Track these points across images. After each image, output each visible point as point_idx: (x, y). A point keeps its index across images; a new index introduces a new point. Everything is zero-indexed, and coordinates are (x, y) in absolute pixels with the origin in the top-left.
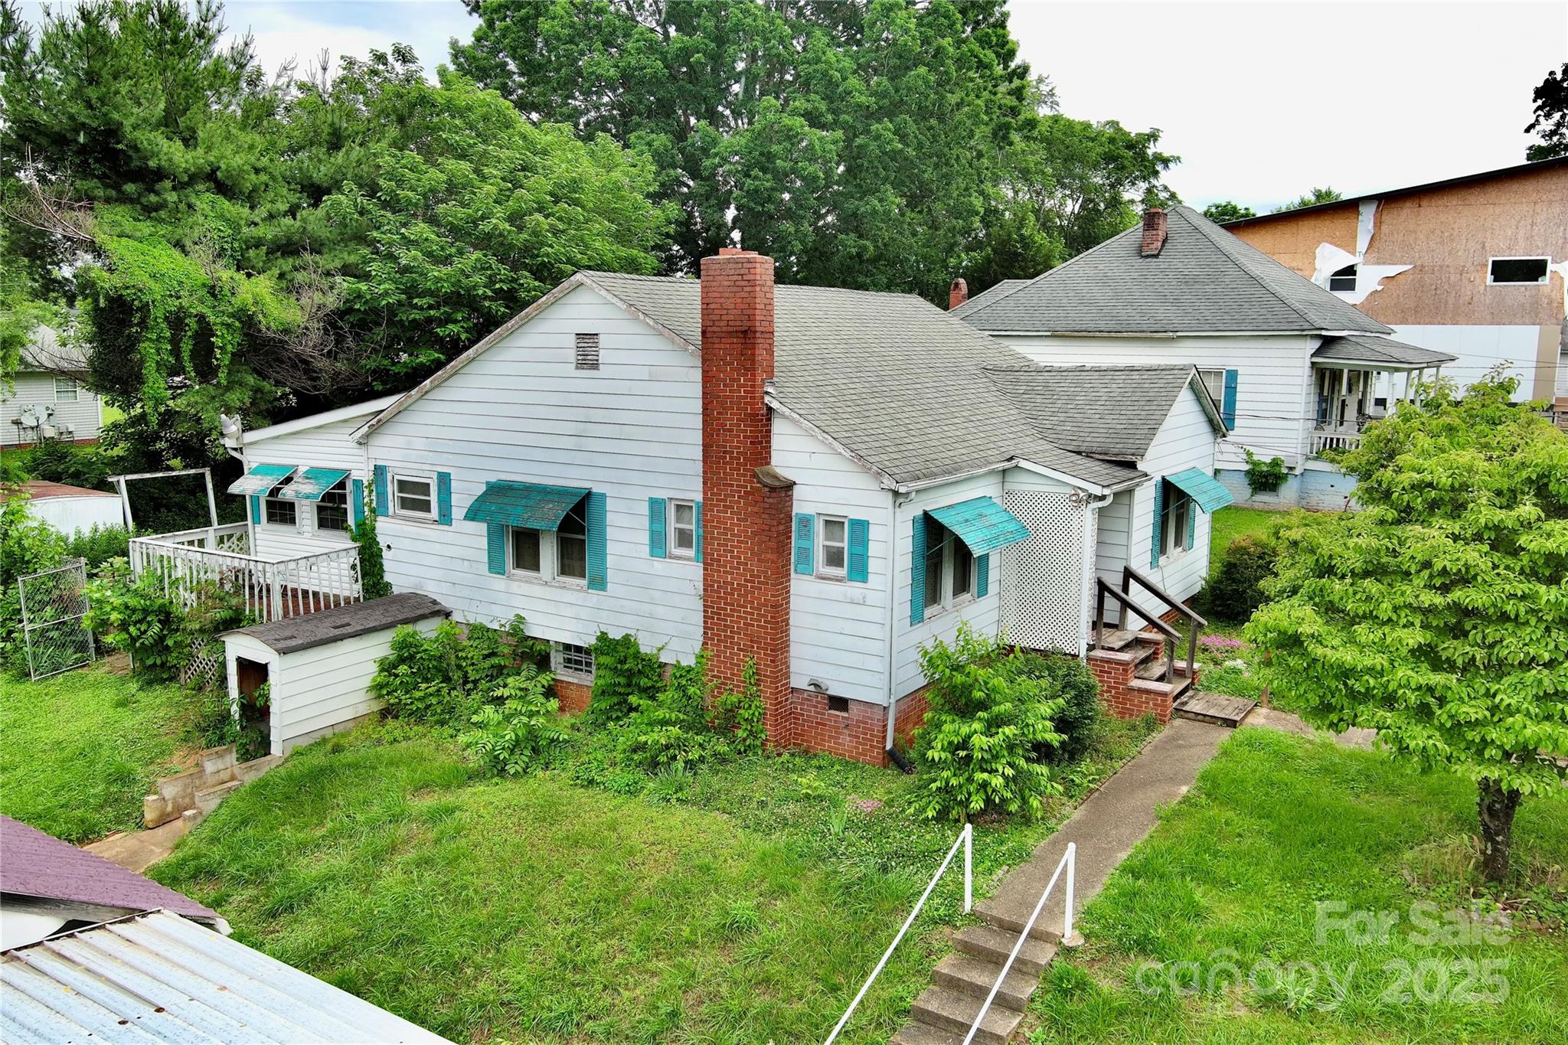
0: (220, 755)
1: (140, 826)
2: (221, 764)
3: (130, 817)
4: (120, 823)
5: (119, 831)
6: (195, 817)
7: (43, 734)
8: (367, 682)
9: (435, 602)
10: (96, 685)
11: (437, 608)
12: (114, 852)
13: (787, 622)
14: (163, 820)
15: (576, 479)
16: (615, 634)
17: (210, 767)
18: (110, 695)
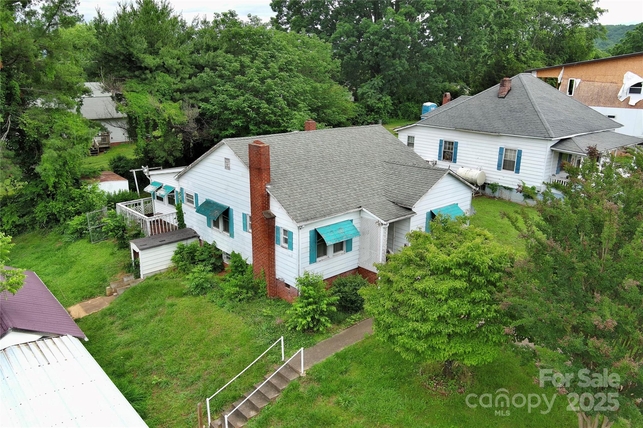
0: (128, 276)
1: (105, 295)
2: (129, 279)
3: (102, 292)
4: (100, 293)
5: (100, 296)
6: (116, 295)
7: (90, 262)
8: (170, 258)
9: (195, 233)
10: (108, 247)
11: (195, 235)
12: (96, 303)
13: (274, 259)
14: (111, 294)
15: (226, 203)
16: (236, 252)
17: (125, 279)
18: (110, 251)
